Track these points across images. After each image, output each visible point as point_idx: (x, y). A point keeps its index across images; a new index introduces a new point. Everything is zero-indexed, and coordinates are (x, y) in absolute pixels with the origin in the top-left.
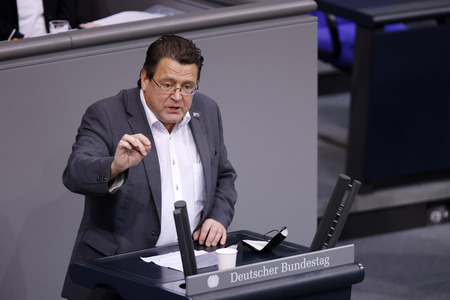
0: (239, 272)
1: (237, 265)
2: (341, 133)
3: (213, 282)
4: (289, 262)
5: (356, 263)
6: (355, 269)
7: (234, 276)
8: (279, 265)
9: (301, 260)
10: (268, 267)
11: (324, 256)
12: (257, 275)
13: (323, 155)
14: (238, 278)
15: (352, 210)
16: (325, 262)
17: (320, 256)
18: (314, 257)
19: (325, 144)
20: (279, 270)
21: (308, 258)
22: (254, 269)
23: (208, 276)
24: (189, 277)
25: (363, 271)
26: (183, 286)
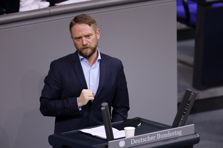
0: (135, 139)
1: (135, 135)
3: (122, 144)
4: (161, 133)
5: (195, 134)
6: (195, 137)
7: (133, 141)
8: (156, 135)
9: (167, 133)
10: (150, 136)
11: (178, 130)
12: (144, 140)
13: (180, 71)
14: (135, 142)
15: (196, 98)
16: (180, 133)
17: (177, 130)
18: (174, 131)
19: (181, 65)
20: (156, 138)
21: (171, 132)
22: (143, 137)
23: (120, 141)
24: (109, 142)
25: (199, 138)
26: (107, 146)
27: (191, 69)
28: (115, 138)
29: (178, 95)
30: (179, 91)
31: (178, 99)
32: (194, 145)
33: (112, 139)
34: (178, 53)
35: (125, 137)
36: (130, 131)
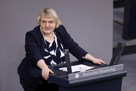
0: (86, 73)
3: (77, 76)
4: (102, 70)
5: (124, 70)
6: (124, 72)
7: (84, 74)
8: (99, 70)
9: (106, 69)
10: (95, 71)
11: (113, 68)
12: (91, 74)
13: (115, 27)
14: (85, 75)
16: (114, 70)
17: (112, 68)
18: (110, 68)
19: (115, 23)
20: (99, 72)
21: (108, 69)
23: (75, 74)
24: (69, 74)
25: (126, 73)
26: (67, 77)
27: (122, 27)
28: (73, 72)
29: (113, 43)
30: (114, 41)
33: (71, 73)
34: (113, 16)
35: (79, 72)
36: (83, 68)
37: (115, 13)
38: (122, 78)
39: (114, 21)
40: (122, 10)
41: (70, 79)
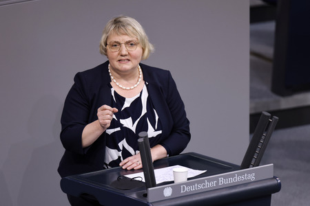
0: (187, 185)
2: (269, 51)
3: (168, 192)
4: (225, 177)
5: (275, 178)
6: (274, 182)
7: (184, 187)
8: (217, 179)
9: (233, 176)
10: (209, 181)
11: (250, 172)
12: (200, 187)
14: (187, 189)
16: (252, 177)
17: (248, 173)
18: (243, 173)
20: (217, 183)
21: (239, 174)
23: (164, 188)
24: (150, 189)
25: (280, 184)
26: (146, 195)
27: (270, 65)
28: (157, 182)
29: (250, 102)
30: (252, 97)
31: (251, 109)
32: (272, 195)
33: (154, 185)
35: (173, 182)
36: (181, 173)
37: (254, 36)
38: (270, 197)
39: (253, 53)
40: (270, 27)
41: (151, 199)
